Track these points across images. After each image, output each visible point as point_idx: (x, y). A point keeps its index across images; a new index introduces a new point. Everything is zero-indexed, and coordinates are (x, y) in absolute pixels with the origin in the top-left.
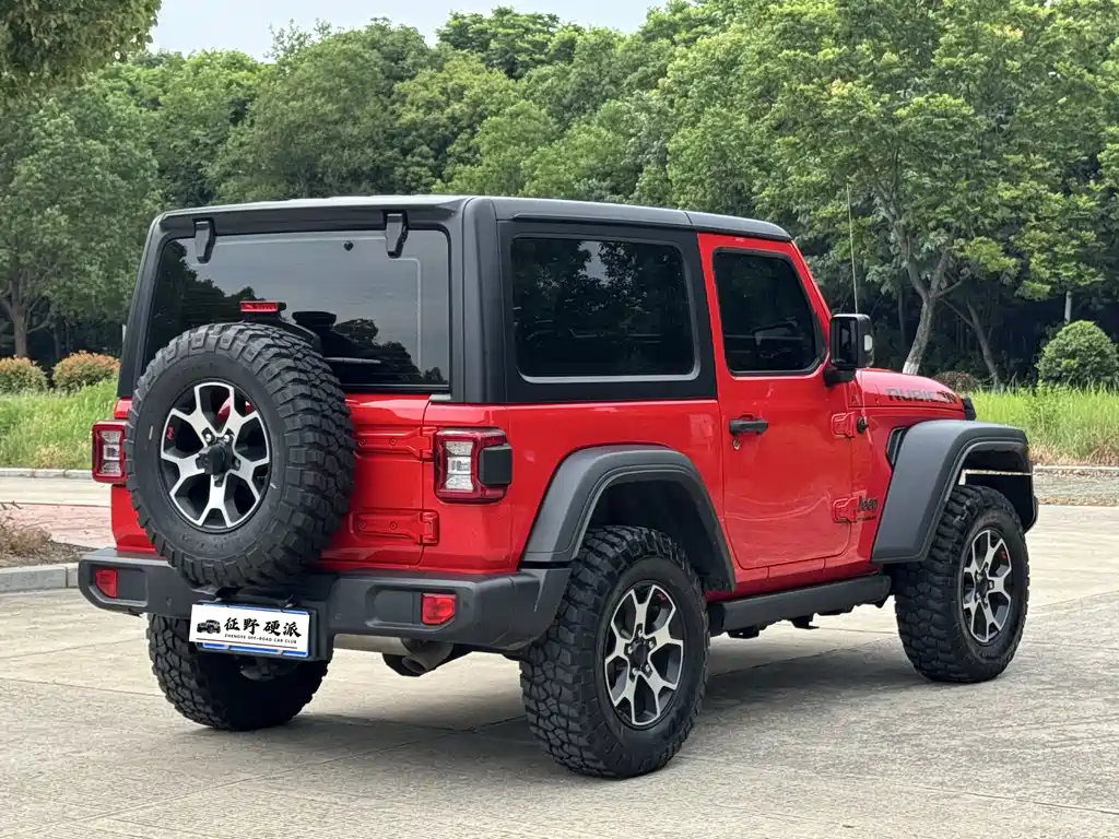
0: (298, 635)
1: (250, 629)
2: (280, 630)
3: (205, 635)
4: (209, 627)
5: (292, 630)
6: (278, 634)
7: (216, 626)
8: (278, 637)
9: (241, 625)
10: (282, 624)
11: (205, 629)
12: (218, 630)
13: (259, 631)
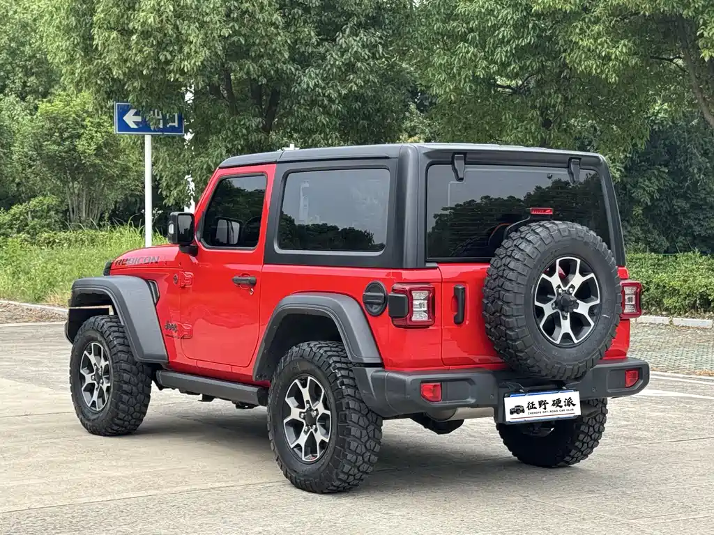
0: (574, 405)
1: (543, 407)
2: (562, 404)
3: (515, 415)
4: (518, 410)
5: (569, 402)
6: (561, 407)
7: (521, 409)
8: (561, 409)
9: (537, 405)
10: (563, 400)
11: (515, 412)
12: (523, 411)
13: (549, 407)
